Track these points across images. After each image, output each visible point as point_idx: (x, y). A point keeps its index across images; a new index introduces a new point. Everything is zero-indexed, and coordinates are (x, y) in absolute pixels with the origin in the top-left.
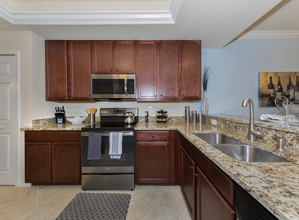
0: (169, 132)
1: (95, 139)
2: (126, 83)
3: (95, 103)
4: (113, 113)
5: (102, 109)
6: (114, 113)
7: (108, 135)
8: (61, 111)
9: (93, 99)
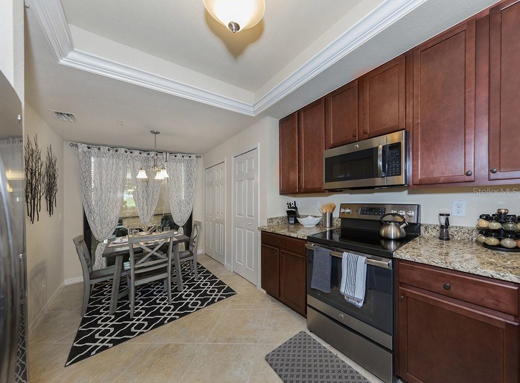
0: (516, 288)
1: (322, 256)
2: (380, 152)
3: (329, 197)
4: (361, 213)
5: (343, 206)
6: (364, 214)
7: (340, 255)
8: (293, 208)
9: (326, 190)
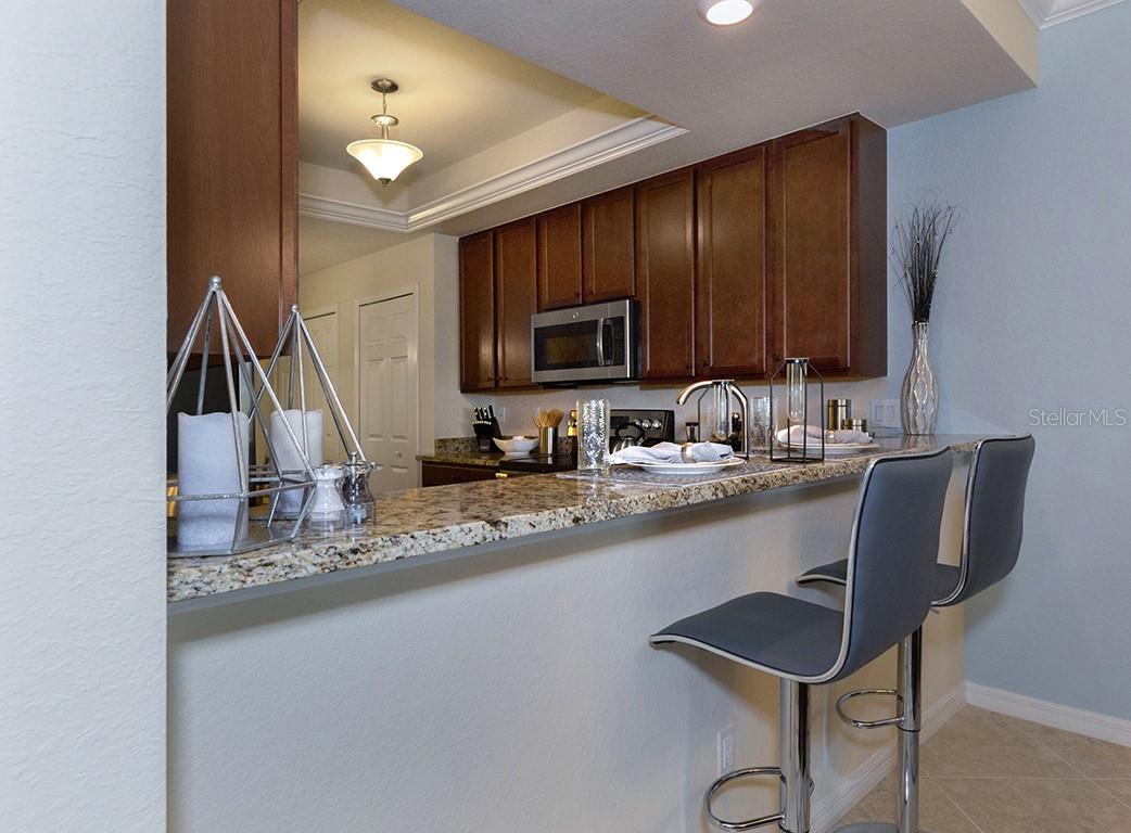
2: (600, 329)
8: (487, 419)
9: (539, 383)
